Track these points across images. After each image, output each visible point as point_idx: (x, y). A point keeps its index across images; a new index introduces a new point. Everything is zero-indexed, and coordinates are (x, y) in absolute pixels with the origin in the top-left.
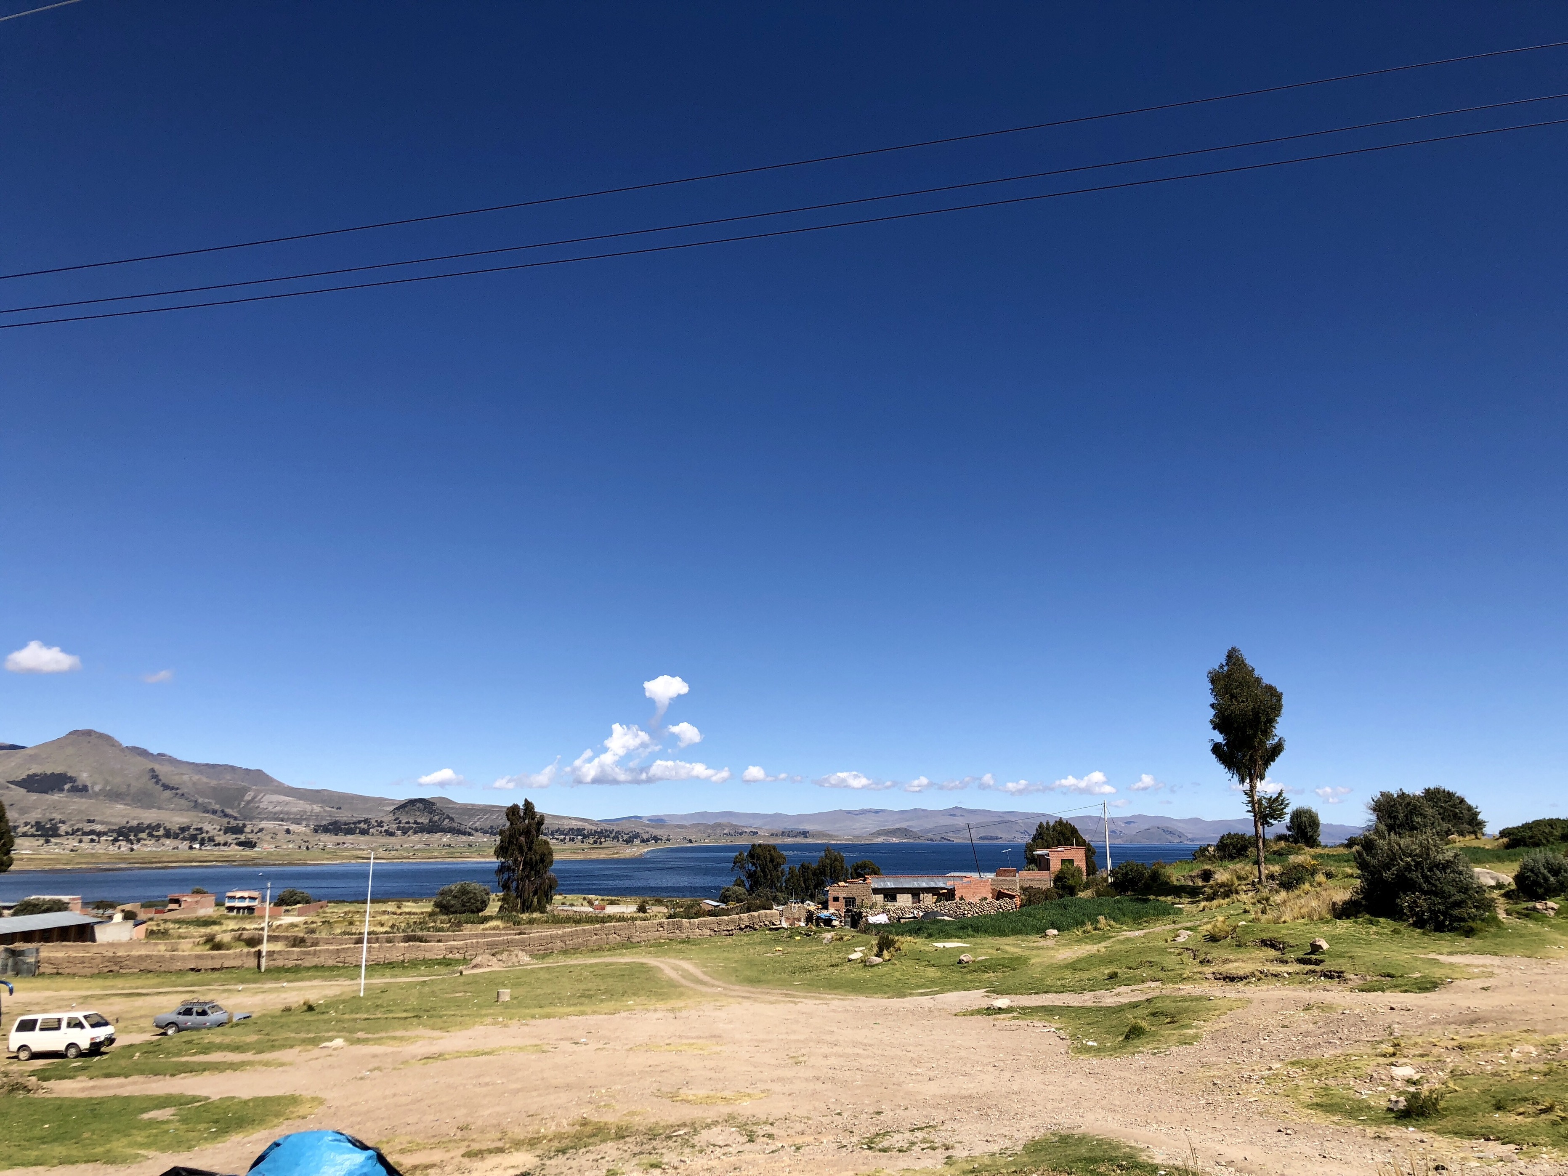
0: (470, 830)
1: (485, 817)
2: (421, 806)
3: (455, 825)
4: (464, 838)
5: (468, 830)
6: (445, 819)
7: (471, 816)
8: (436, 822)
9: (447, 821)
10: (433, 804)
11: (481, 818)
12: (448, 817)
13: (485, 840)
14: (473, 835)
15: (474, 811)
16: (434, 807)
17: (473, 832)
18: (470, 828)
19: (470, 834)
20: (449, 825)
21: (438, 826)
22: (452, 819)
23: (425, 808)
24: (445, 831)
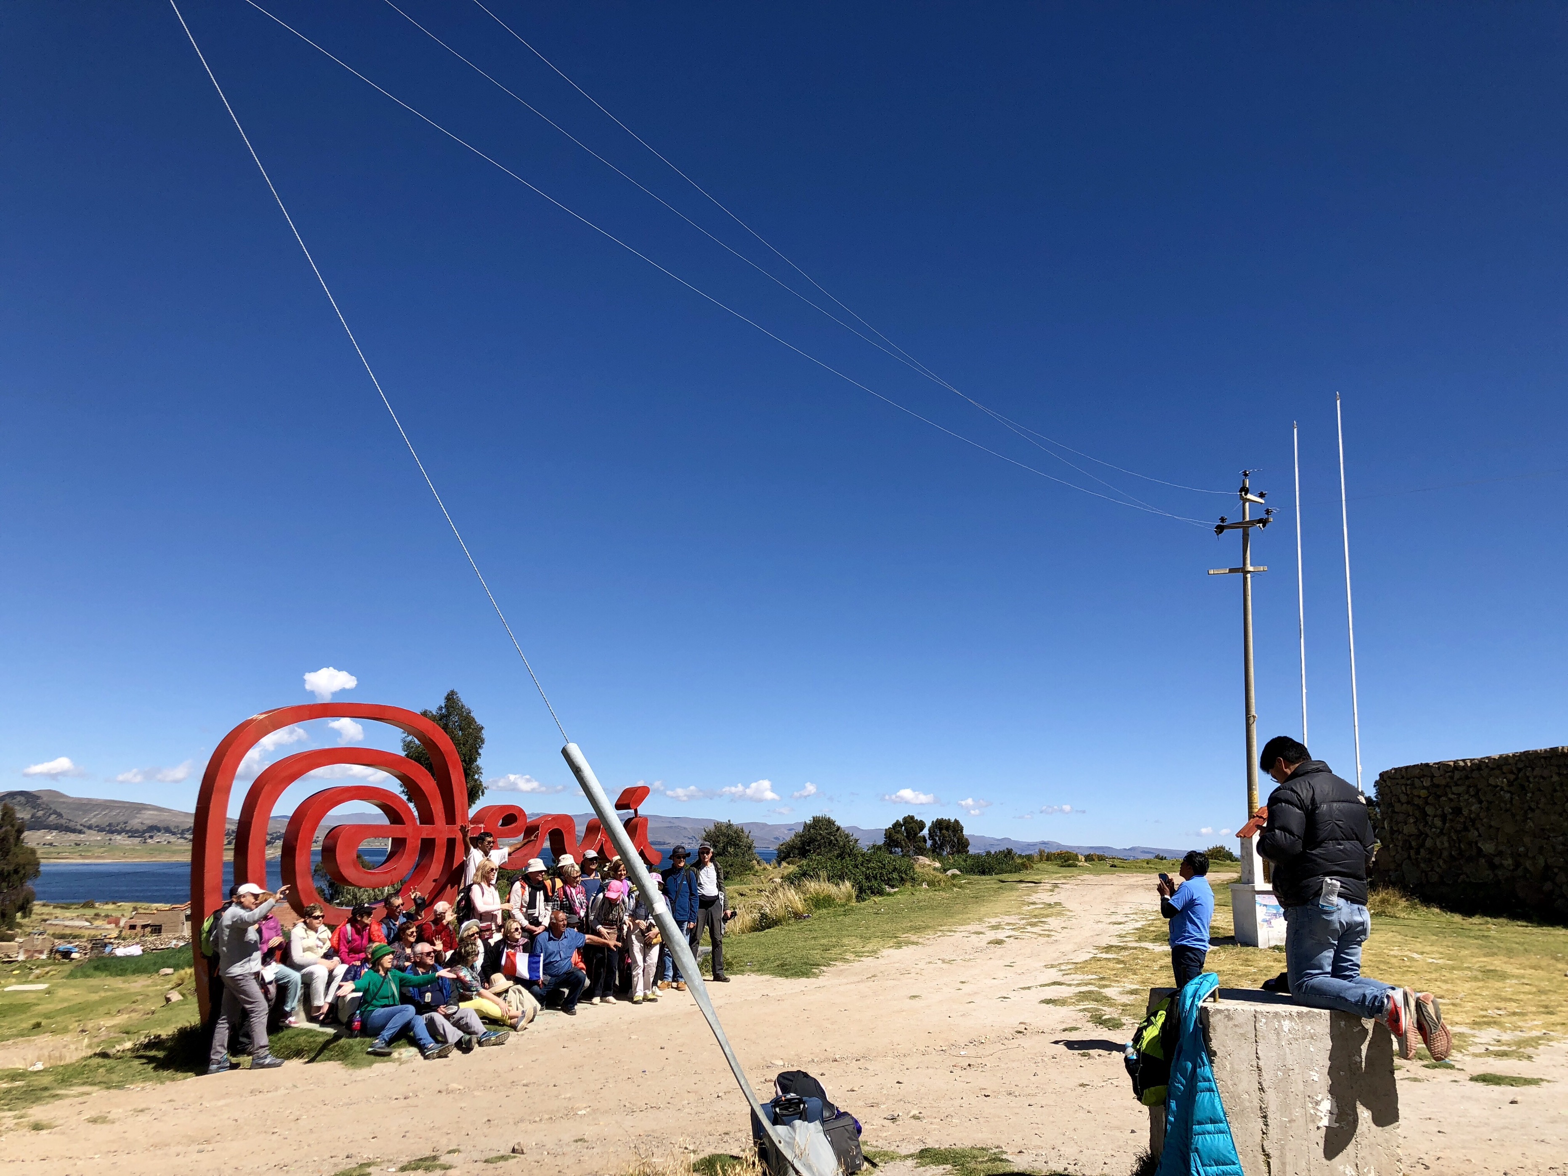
0: (82, 828)
1: (104, 813)
2: (22, 799)
3: (63, 821)
4: (73, 836)
5: (79, 827)
6: (51, 814)
7: (86, 812)
8: (40, 818)
9: (53, 817)
10: (38, 798)
11: (97, 815)
12: (55, 812)
13: (99, 838)
14: (84, 833)
15: (88, 807)
16: (39, 801)
17: (85, 830)
18: (81, 825)
19: (80, 832)
20: (56, 822)
21: (41, 822)
22: (60, 815)
23: (28, 802)
24: (50, 828)
